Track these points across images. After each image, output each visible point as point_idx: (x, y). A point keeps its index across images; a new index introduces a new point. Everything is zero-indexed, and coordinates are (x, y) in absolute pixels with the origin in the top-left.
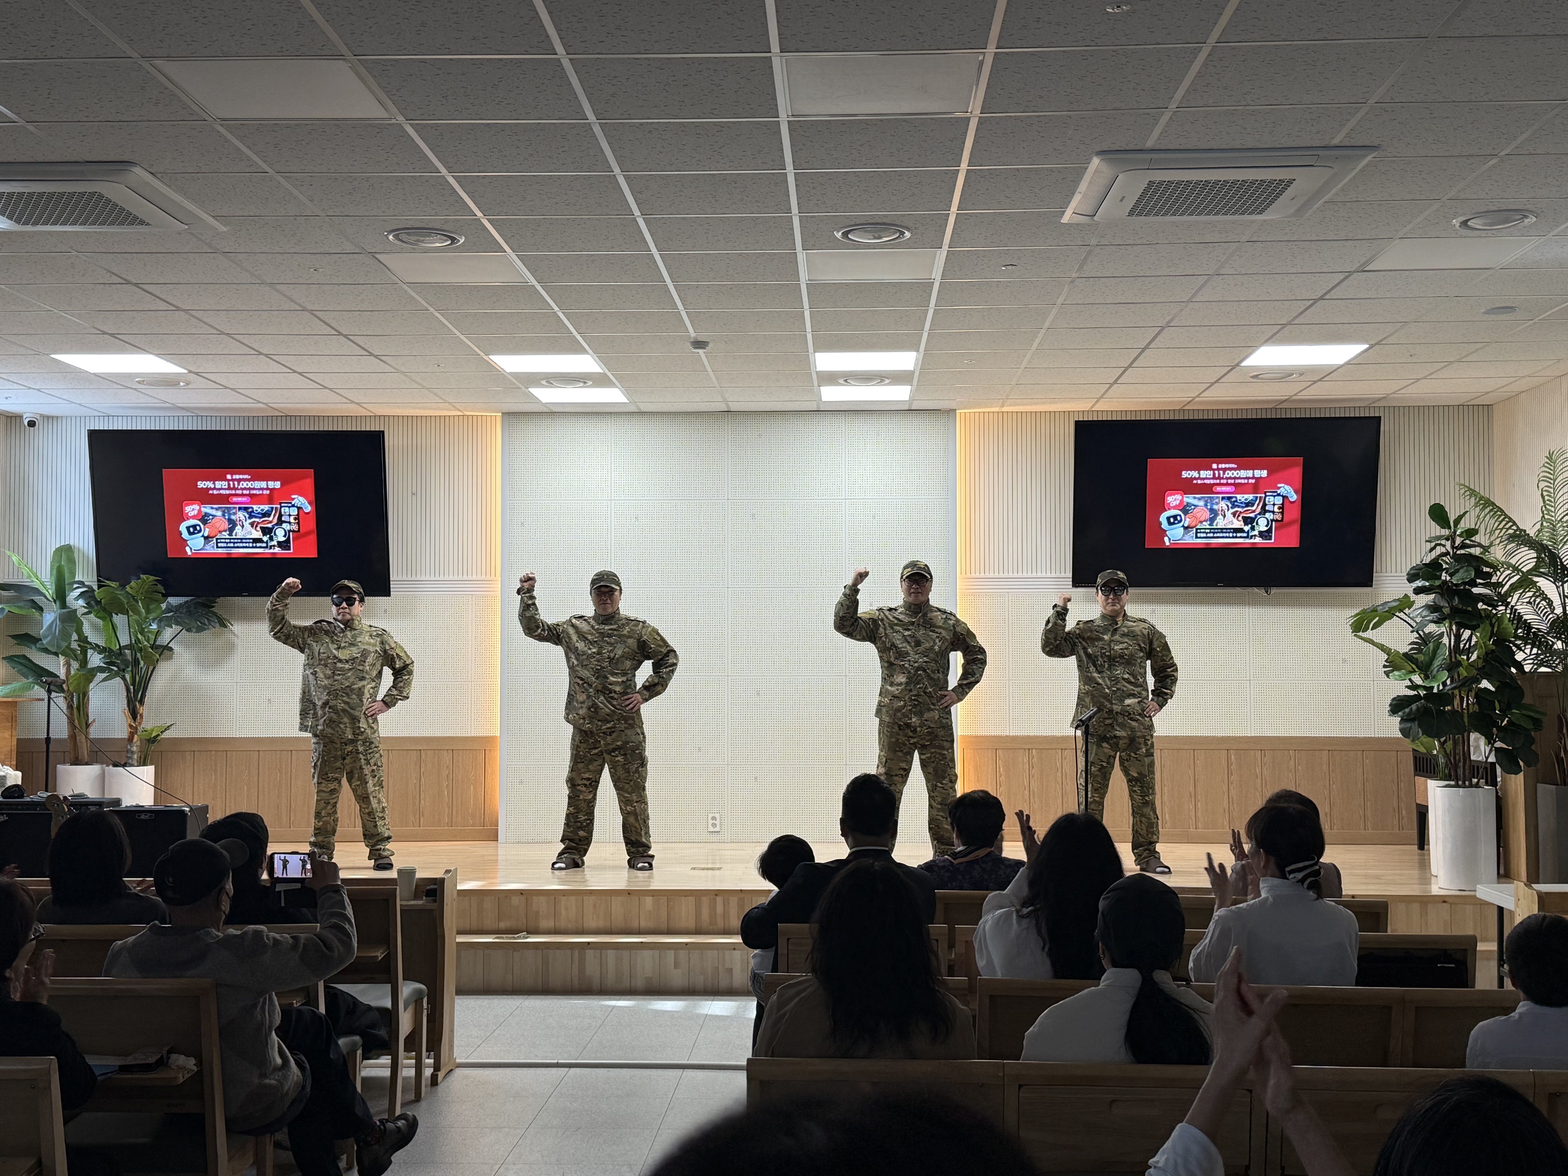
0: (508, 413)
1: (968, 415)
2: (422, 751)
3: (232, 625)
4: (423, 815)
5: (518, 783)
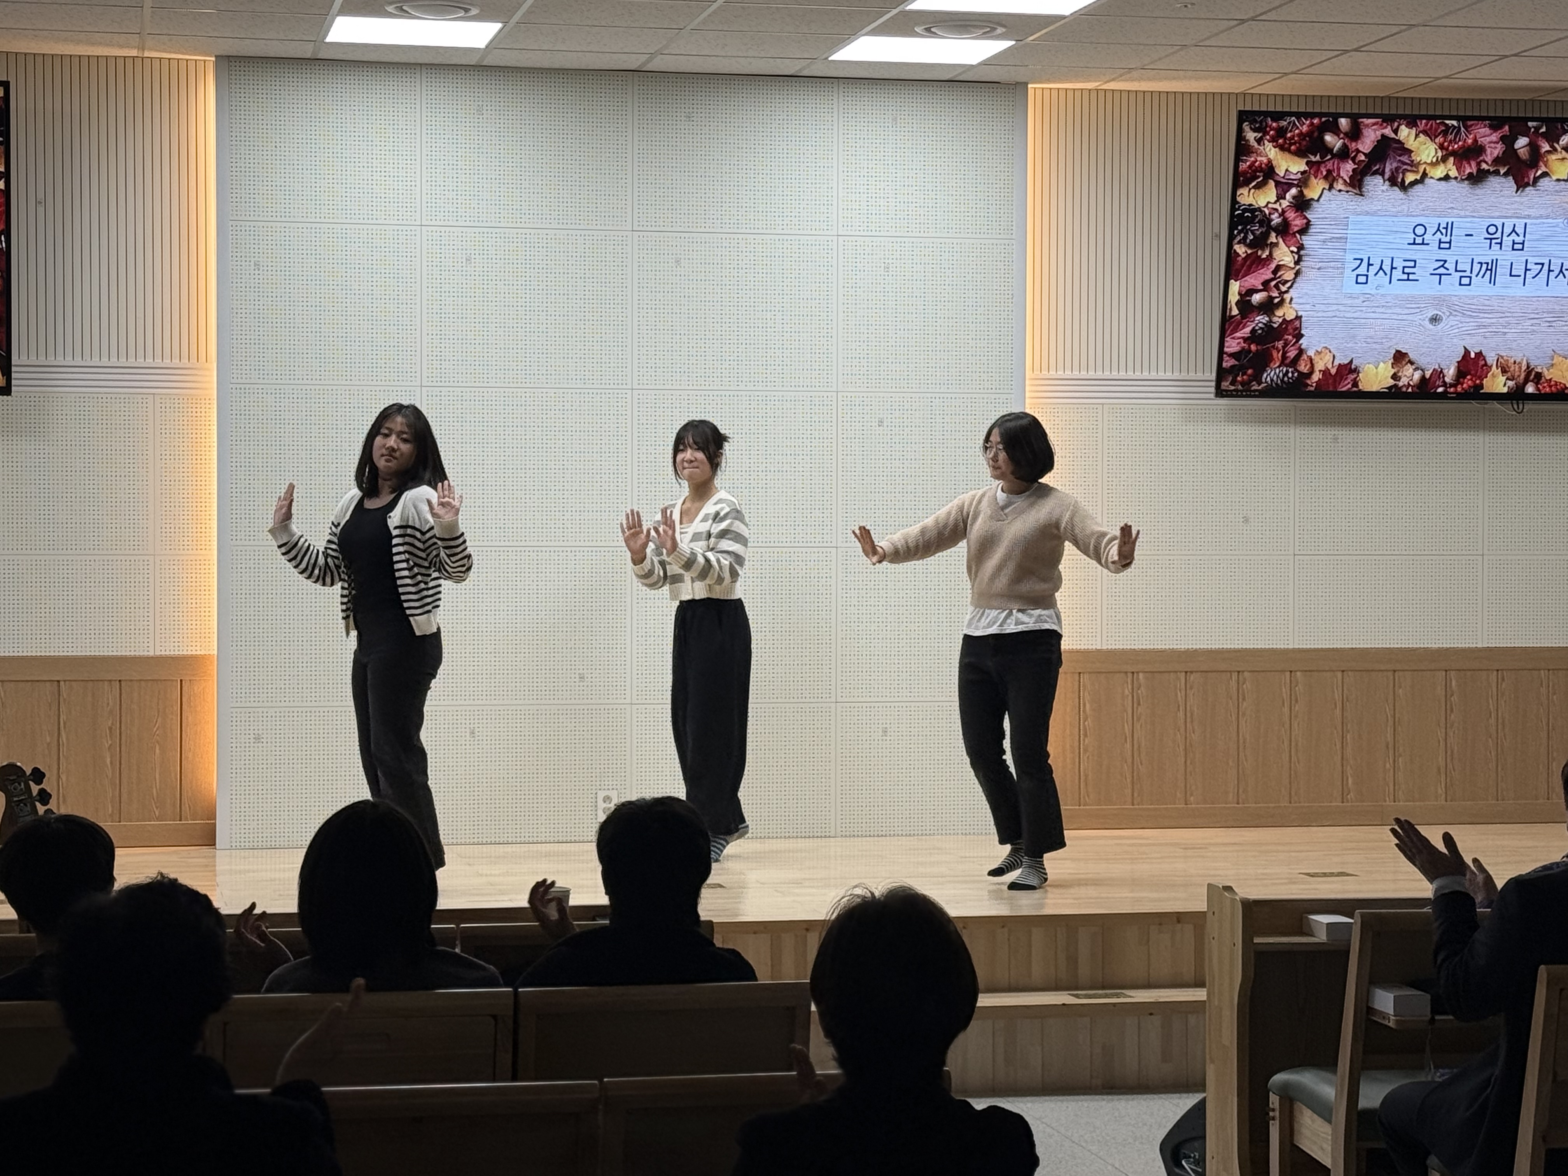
0: (229, 57)
1: (1039, 92)
2: (62, 683)
4: (64, 801)
5: (252, 740)
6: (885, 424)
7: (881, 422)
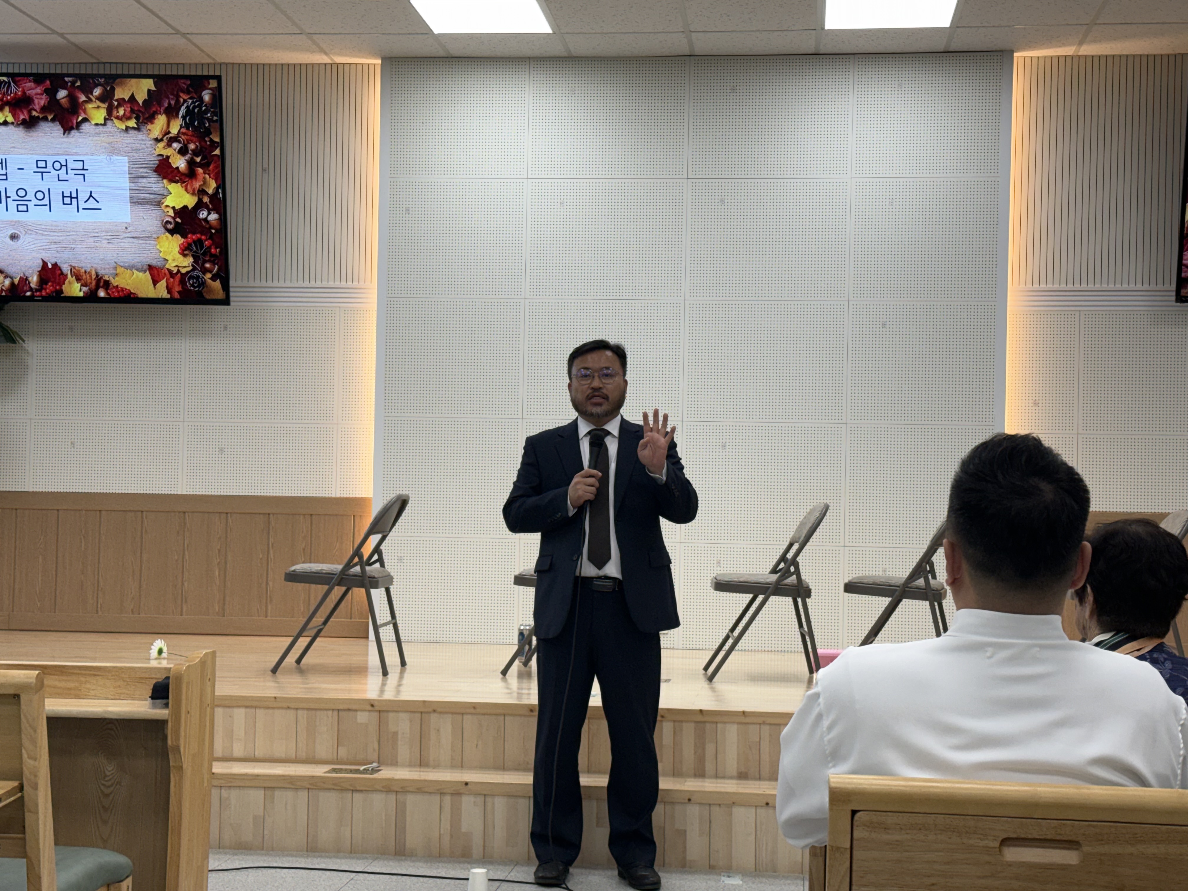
0: (391, 58)
1: (1028, 61)
2: (271, 516)
3: (24, 341)
4: (271, 600)
5: (396, 561)
6: (888, 326)
7: (884, 325)
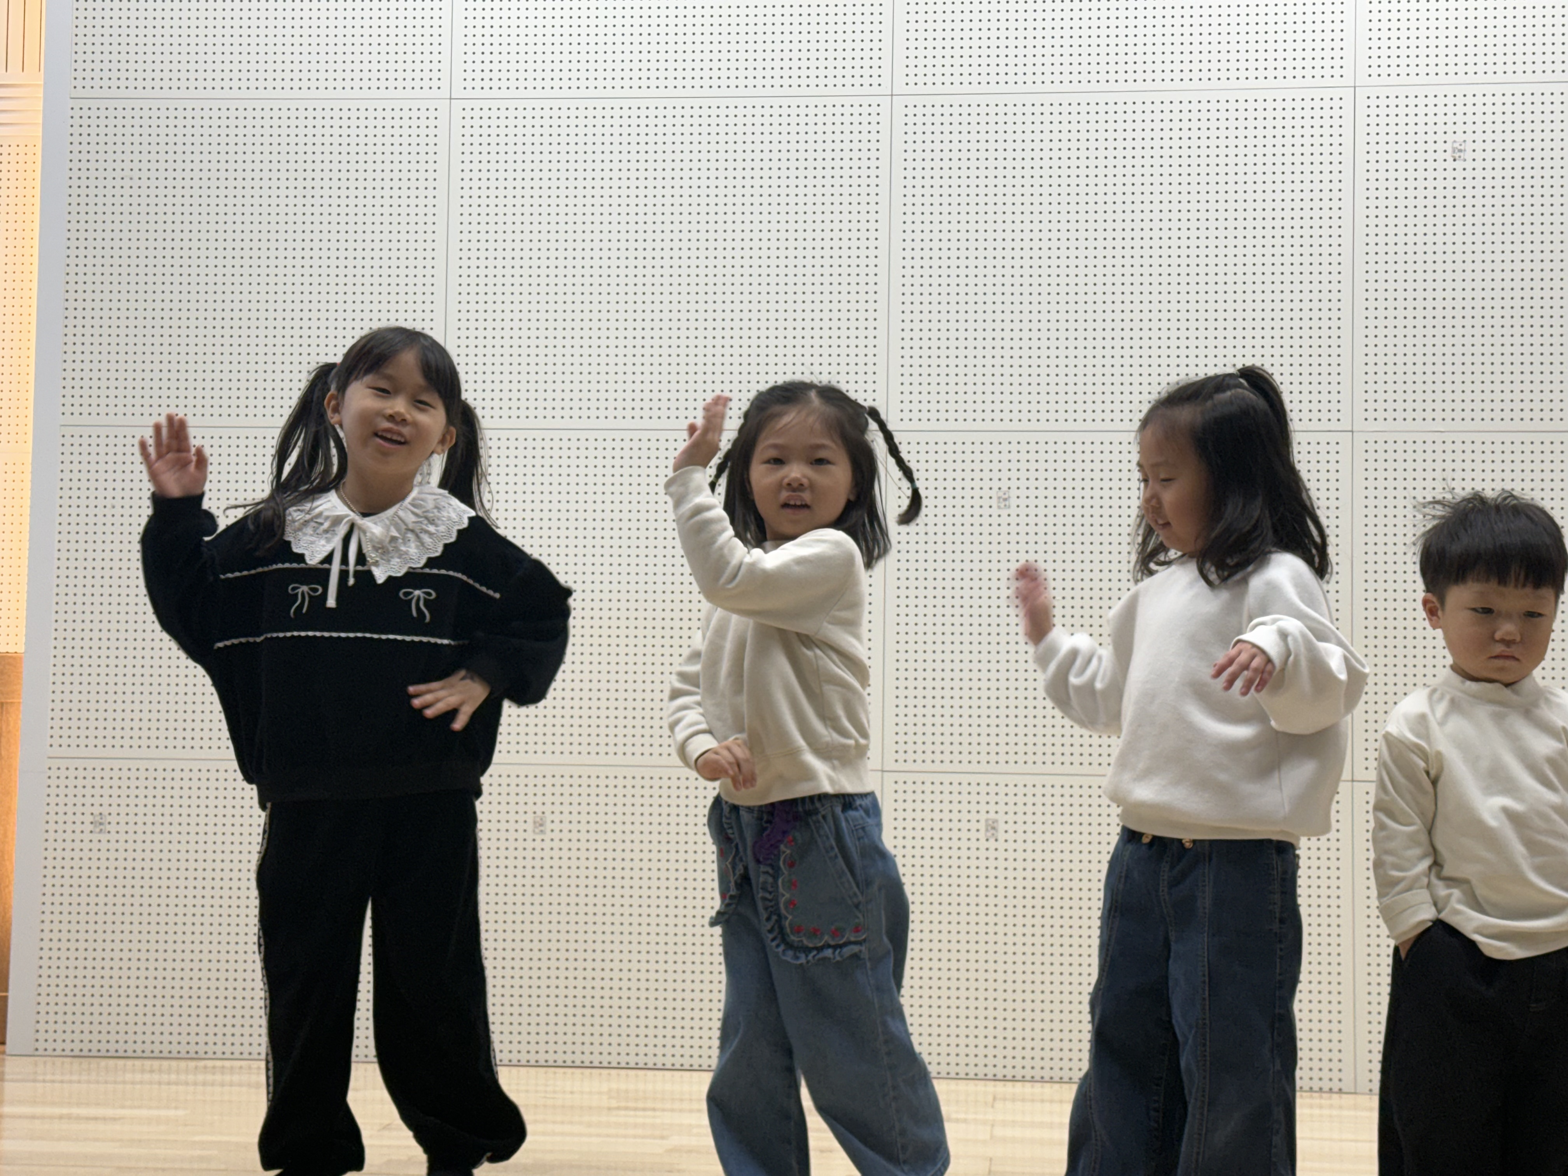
5: (88, 827)
6: (1469, 155)
7: (1458, 153)
